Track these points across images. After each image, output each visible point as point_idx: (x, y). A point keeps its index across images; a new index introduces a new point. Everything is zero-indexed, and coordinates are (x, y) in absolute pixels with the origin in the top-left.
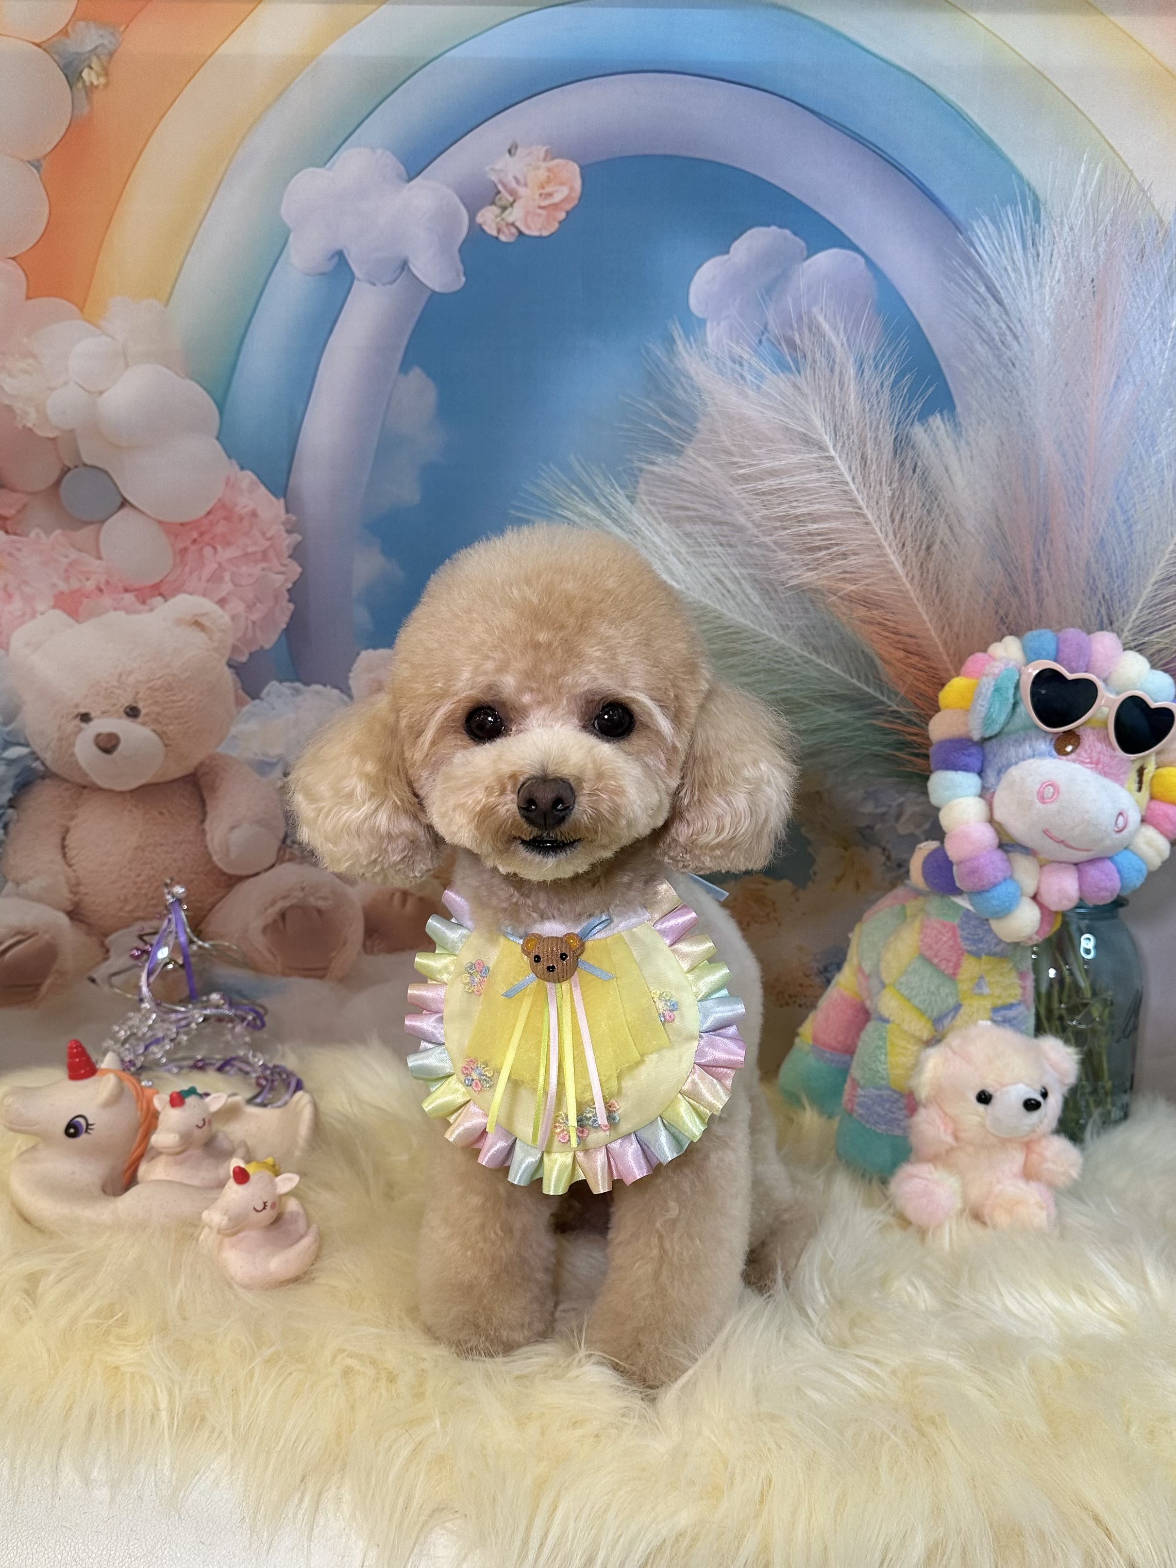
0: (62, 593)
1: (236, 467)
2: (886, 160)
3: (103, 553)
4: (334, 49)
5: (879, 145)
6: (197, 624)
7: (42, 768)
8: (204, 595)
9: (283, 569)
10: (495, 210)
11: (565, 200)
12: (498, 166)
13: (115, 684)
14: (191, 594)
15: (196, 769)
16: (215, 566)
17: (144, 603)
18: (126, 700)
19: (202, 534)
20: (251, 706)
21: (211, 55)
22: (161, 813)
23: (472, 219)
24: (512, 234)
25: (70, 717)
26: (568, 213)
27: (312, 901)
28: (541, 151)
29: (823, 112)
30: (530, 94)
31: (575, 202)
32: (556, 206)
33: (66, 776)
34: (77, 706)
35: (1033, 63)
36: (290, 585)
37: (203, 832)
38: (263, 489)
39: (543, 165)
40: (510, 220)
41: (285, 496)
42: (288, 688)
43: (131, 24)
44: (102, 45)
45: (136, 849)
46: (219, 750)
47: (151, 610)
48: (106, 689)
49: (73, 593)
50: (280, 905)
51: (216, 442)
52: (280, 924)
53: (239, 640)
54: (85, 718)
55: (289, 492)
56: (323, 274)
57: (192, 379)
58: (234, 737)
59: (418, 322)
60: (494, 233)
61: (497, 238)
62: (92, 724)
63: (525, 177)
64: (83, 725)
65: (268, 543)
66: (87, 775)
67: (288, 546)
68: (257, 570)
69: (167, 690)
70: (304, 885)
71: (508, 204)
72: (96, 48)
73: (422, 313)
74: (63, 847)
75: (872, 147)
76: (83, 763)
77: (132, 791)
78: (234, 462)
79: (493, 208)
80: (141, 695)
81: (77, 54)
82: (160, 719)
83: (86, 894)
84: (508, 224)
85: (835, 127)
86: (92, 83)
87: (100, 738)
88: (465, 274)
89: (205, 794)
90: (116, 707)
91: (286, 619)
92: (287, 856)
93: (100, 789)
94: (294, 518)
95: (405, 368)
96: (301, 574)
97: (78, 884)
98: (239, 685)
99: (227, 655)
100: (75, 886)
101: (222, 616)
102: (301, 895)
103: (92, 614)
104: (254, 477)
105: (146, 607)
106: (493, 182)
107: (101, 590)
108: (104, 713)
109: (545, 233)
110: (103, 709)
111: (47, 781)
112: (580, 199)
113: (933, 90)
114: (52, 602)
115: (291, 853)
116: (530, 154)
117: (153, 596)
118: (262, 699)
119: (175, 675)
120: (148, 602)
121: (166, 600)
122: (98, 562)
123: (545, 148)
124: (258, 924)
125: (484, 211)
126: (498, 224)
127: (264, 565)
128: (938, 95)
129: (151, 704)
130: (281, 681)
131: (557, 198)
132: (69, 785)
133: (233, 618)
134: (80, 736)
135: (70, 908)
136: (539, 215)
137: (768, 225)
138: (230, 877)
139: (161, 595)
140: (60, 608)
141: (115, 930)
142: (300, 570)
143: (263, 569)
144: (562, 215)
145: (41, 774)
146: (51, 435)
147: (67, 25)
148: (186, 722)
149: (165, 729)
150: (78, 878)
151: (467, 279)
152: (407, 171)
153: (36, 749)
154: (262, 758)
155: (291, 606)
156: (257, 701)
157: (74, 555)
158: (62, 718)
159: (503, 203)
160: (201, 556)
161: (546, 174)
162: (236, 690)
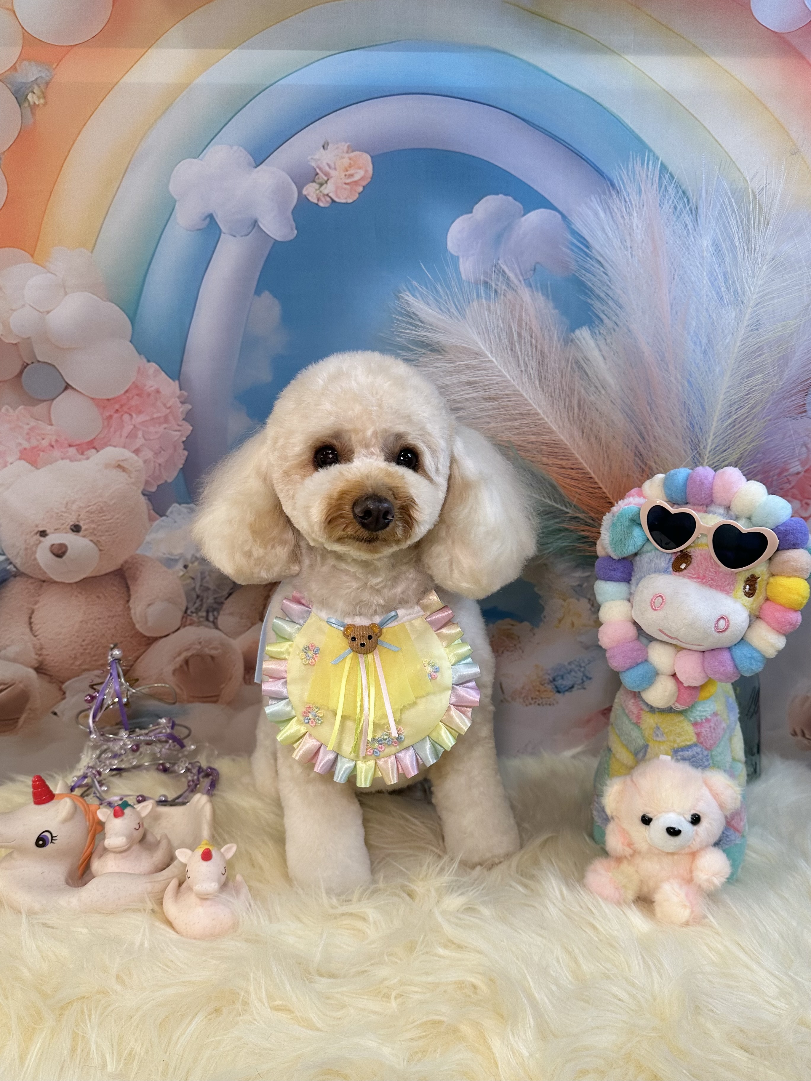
0: (25, 449)
1: (145, 360)
2: (572, 151)
3: (53, 422)
4: (202, 79)
5: (567, 141)
6: (119, 466)
7: (14, 569)
8: (124, 447)
9: (179, 428)
10: (315, 186)
11: (362, 179)
12: (316, 157)
13: (64, 510)
14: (115, 446)
15: (122, 565)
16: (132, 427)
17: (82, 453)
18: (71, 520)
19: (122, 406)
20: (160, 521)
21: (116, 84)
22: (98, 597)
23: (300, 192)
24: (327, 202)
25: (32, 534)
26: (364, 187)
27: (207, 650)
28: (345, 146)
29: (530, 120)
30: (335, 109)
31: (369, 180)
32: (356, 183)
33: (31, 574)
34: (37, 526)
35: (665, 88)
36: (184, 439)
37: (129, 609)
38: (163, 373)
39: (347, 155)
40: (326, 192)
41: (179, 380)
42: (186, 508)
43: (61, 63)
44: (41, 77)
45: (81, 622)
46: (138, 552)
47: (88, 458)
48: (58, 513)
49: (34, 448)
50: (185, 655)
51: (130, 344)
52: (185, 667)
53: (149, 477)
54: (43, 534)
55: (181, 377)
56: (200, 230)
57: (112, 302)
58: (148, 543)
59: (266, 261)
60: (315, 201)
61: (317, 204)
62: (47, 538)
63: (335, 165)
64: (42, 539)
65: (168, 411)
66: (45, 573)
67: (182, 412)
68: (161, 429)
69: (100, 513)
70: (201, 640)
71: (324, 182)
72: (36, 79)
73: (269, 255)
74: (30, 623)
75: (562, 142)
76: (42, 565)
77: (76, 583)
78: (142, 356)
79: (314, 184)
80: (82, 516)
81: (24, 83)
82: (96, 532)
83: (48, 655)
84: (324, 195)
85: (537, 129)
86: (35, 103)
87: (54, 546)
88: (296, 228)
89: (129, 583)
90: (65, 525)
91: (183, 462)
92: (188, 622)
93: (55, 582)
94: (186, 394)
95: (258, 292)
96: (192, 431)
97: (41, 649)
98: (151, 507)
99: (142, 488)
100: (39, 650)
101: (137, 461)
102: (199, 647)
103: (46, 463)
104: (157, 367)
105: (84, 457)
106: (313, 167)
107: (52, 446)
108: (56, 530)
109: (350, 201)
110: (56, 528)
111: (18, 578)
112: (372, 178)
113: (601, 105)
114: (18, 455)
115: (191, 620)
116: (337, 148)
117: (89, 449)
118: (167, 516)
119: (105, 502)
120: (85, 453)
121: (98, 451)
122: (50, 427)
123: (347, 145)
124: (169, 669)
125: (307, 186)
126: (317, 195)
127: (165, 425)
128: (605, 109)
129: (89, 523)
130: (180, 504)
131: (357, 178)
132: (33, 580)
133: (145, 462)
134: (40, 546)
135: (36, 665)
136: (345, 189)
137: (498, 194)
138: (149, 638)
139: (94, 448)
140: (24, 459)
141: (69, 679)
142: (191, 428)
143: (165, 428)
144: (361, 189)
145: (13, 573)
146: (14, 342)
147: (15, 63)
148: (114, 534)
149: (99, 539)
150: (41, 644)
151: (298, 233)
152: (255, 161)
153: (10, 557)
154: (169, 556)
155: (186, 453)
156: (164, 518)
157: (33, 423)
158: (27, 534)
159: (320, 181)
160: (122, 421)
161: (349, 161)
162: (149, 510)
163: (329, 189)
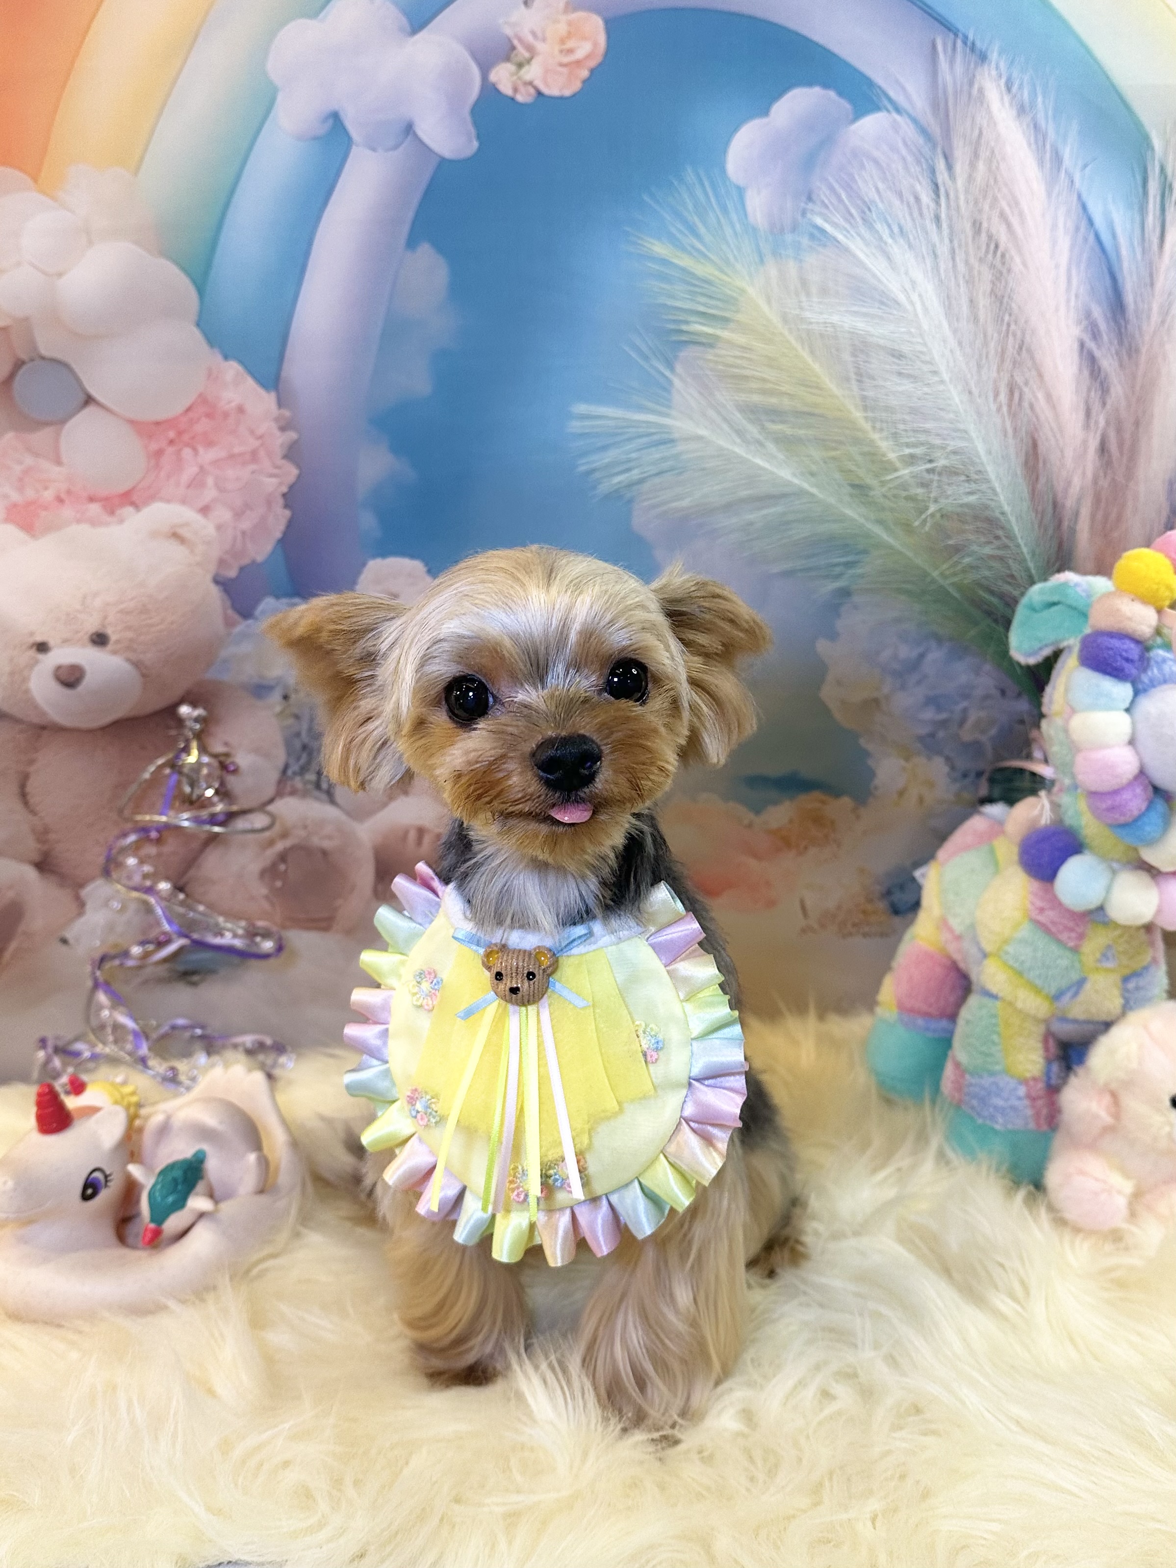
0: (15, 505)
1: (219, 358)
3: (64, 458)
6: (175, 536)
9: (276, 471)
10: (511, 67)
11: (588, 57)
12: (514, 19)
13: (78, 607)
16: (196, 469)
17: (112, 513)
18: (92, 625)
19: (180, 433)
20: (243, 627)
23: (484, 77)
24: (529, 94)
25: (24, 647)
26: (592, 70)
27: (316, 840)
31: (601, 58)
32: (578, 63)
34: (32, 634)
36: (285, 489)
38: (250, 382)
39: (564, 18)
40: (527, 78)
41: (276, 389)
42: (285, 604)
47: (121, 521)
48: (68, 614)
49: (29, 504)
50: (282, 844)
51: (196, 330)
52: (281, 868)
53: (225, 553)
54: (42, 647)
55: (281, 384)
56: (317, 138)
57: (166, 258)
58: (226, 660)
59: (426, 192)
60: (510, 93)
61: (513, 99)
62: (50, 654)
63: (543, 31)
64: (41, 656)
65: (257, 443)
66: (44, 713)
67: (281, 445)
68: (245, 473)
69: (142, 613)
70: (307, 822)
71: (524, 61)
73: (431, 182)
74: (24, 794)
76: (39, 700)
77: (101, 729)
78: (216, 350)
79: (508, 65)
80: (110, 619)
82: (135, 645)
83: (57, 842)
84: (525, 84)
87: (61, 669)
88: (478, 138)
90: (80, 635)
91: (282, 528)
92: (288, 789)
93: (63, 729)
94: (287, 413)
95: (412, 243)
96: (299, 476)
97: (46, 832)
99: (213, 570)
100: (42, 835)
101: (205, 526)
102: (304, 834)
104: (241, 368)
106: (508, 37)
107: (61, 501)
108: (65, 641)
109: (567, 93)
110: (65, 637)
112: (605, 55)
114: (3, 515)
115: (292, 786)
116: (548, 6)
117: (122, 505)
118: (255, 618)
119: (151, 595)
120: (118, 512)
122: (57, 469)
124: (254, 869)
125: (497, 68)
126: (513, 83)
127: (254, 467)
129: (122, 630)
130: (277, 597)
131: (580, 54)
132: (23, 726)
134: (36, 669)
135: (37, 859)
136: (560, 73)
137: (811, 86)
139: (133, 504)
141: (88, 881)
142: (297, 471)
143: (253, 472)
144: (585, 73)
148: (164, 649)
149: (140, 657)
150: (42, 827)
151: (481, 144)
152: (411, 25)
154: (257, 681)
155: (288, 513)
156: (251, 621)
157: (29, 460)
158: (15, 648)
159: (520, 59)
160: (180, 458)
161: (567, 27)
163: (533, 72)
